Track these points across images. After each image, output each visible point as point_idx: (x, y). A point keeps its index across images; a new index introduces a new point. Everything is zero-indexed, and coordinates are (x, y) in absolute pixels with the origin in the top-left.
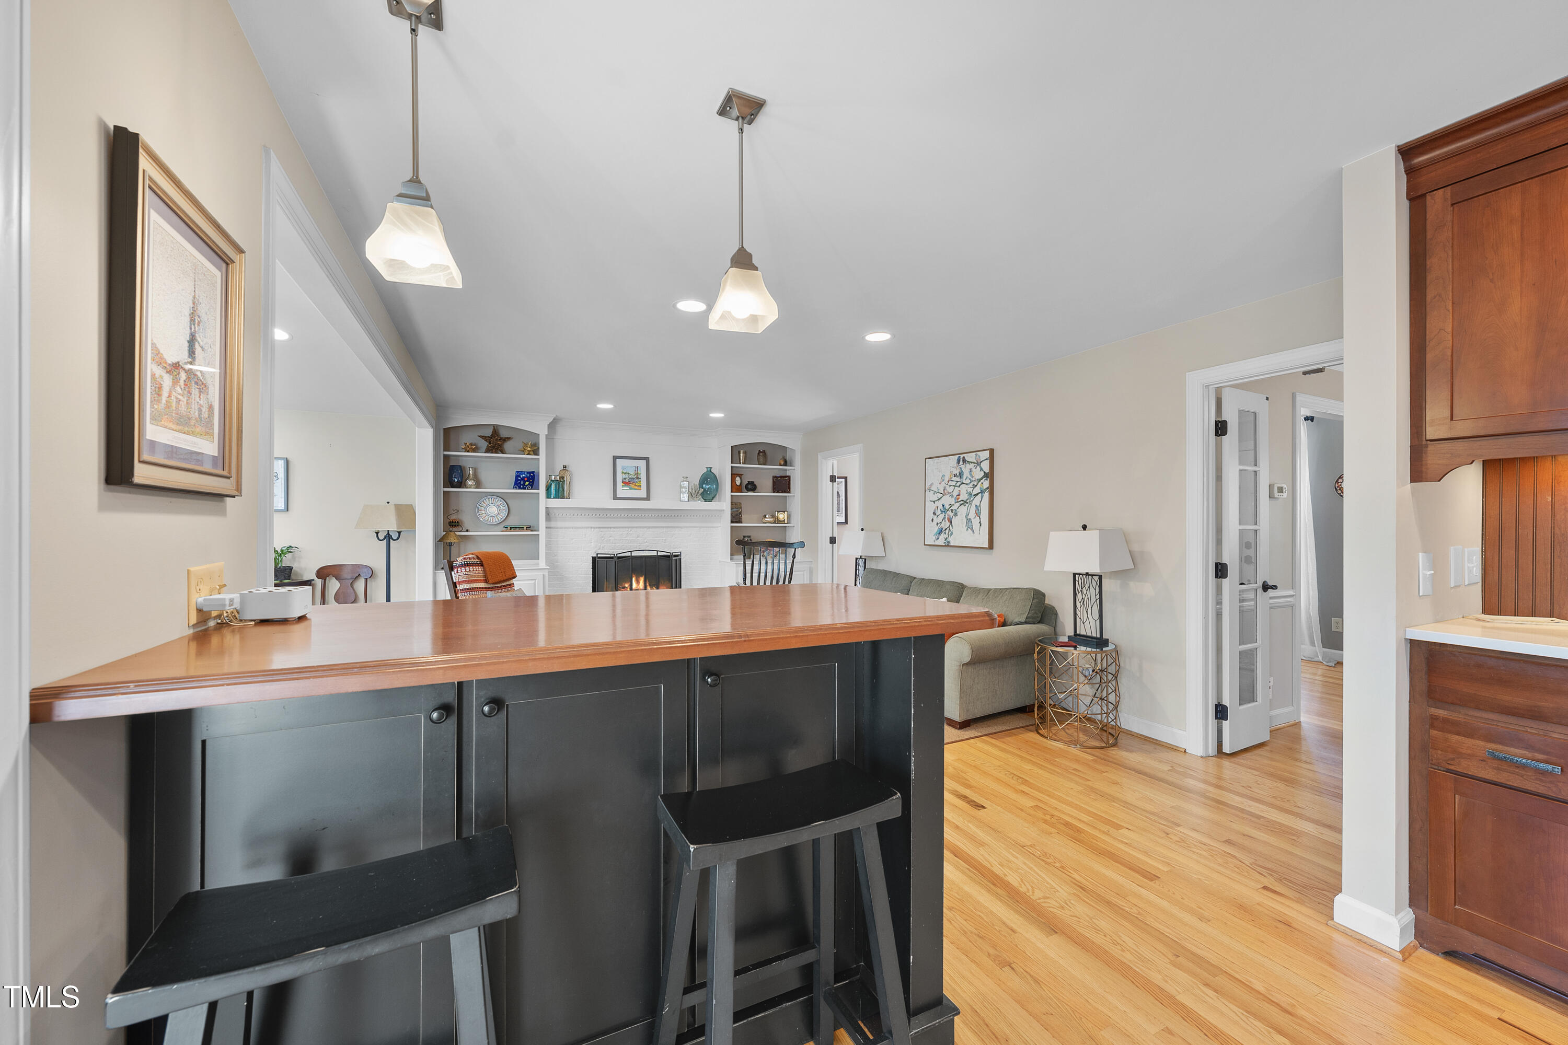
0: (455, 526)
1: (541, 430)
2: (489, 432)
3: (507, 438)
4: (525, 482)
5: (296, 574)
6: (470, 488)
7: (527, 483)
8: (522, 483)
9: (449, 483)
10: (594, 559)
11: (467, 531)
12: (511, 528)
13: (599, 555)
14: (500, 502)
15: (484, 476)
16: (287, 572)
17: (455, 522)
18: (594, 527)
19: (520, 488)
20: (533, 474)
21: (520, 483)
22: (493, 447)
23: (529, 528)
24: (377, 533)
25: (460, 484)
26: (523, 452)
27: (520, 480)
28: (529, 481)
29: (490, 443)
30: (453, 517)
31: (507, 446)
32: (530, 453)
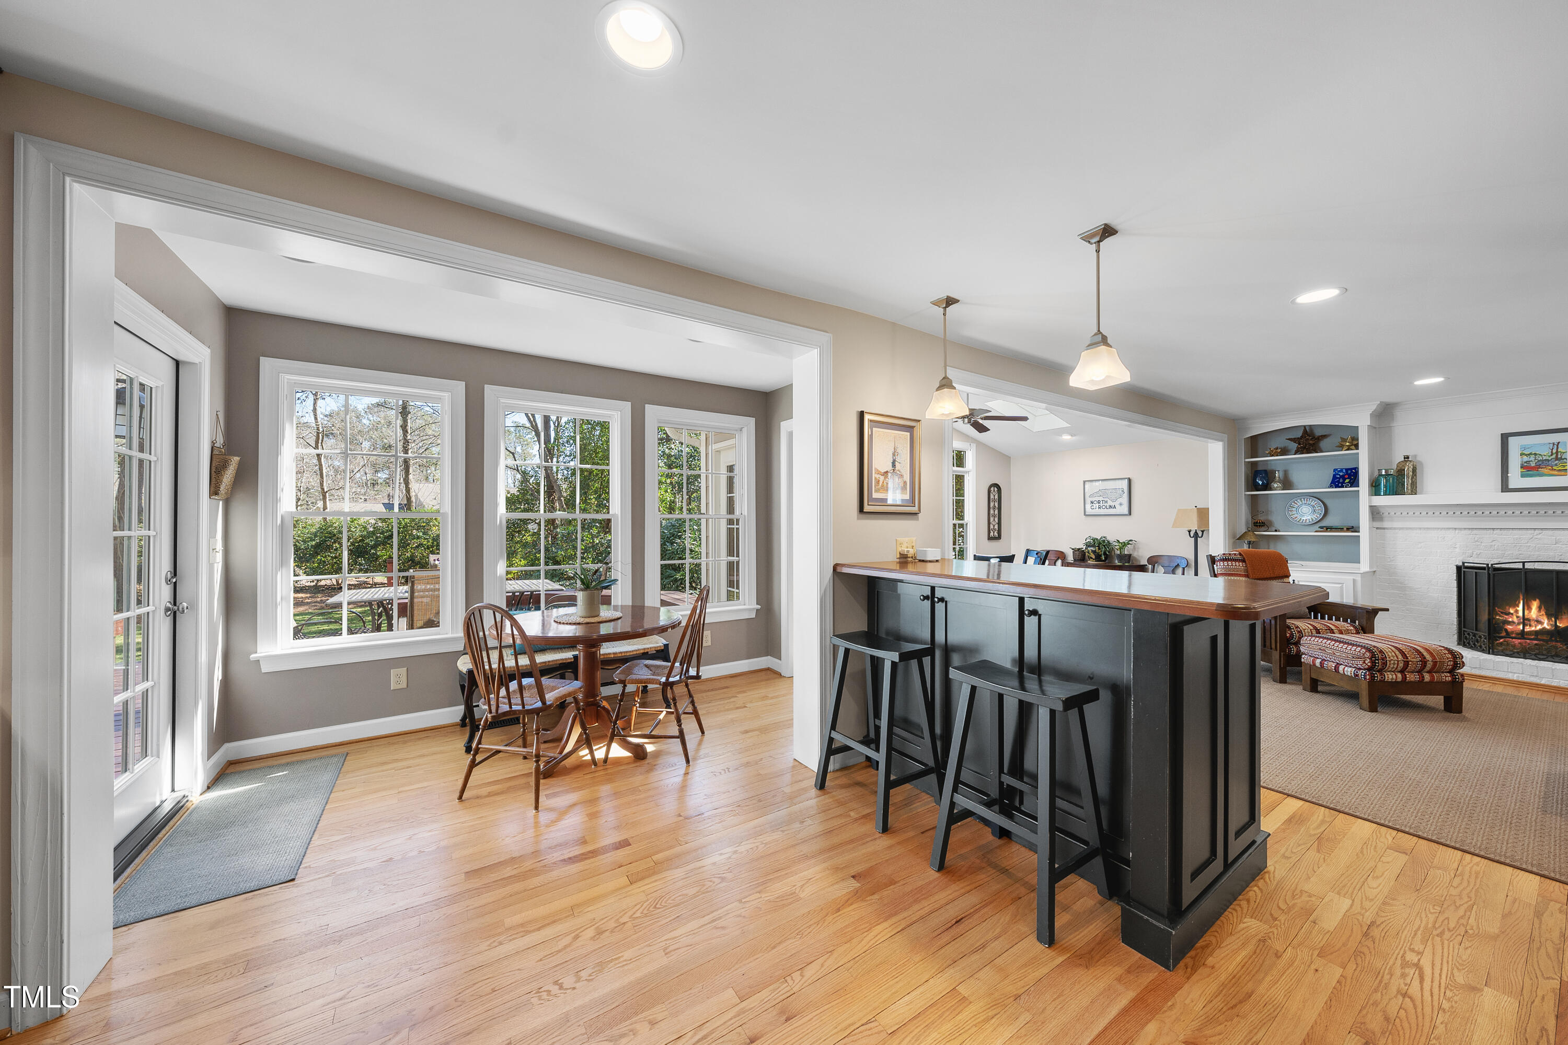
0: (1260, 526)
1: (1361, 420)
2: (1299, 434)
3: (1322, 436)
4: (1345, 479)
5: (1136, 559)
6: (1277, 491)
7: (1347, 481)
8: (1341, 481)
9: (1252, 485)
10: (1459, 569)
11: (1276, 531)
12: (1327, 529)
13: (1466, 564)
14: (1314, 502)
15: (1295, 477)
16: (1127, 558)
17: (1260, 523)
18: (1460, 529)
19: (1337, 486)
20: (1355, 470)
21: (1339, 482)
22: (1304, 448)
23: (1349, 529)
24: (1189, 531)
25: (1266, 487)
26: (1341, 447)
27: (1339, 478)
28: (1351, 479)
29: (1299, 444)
30: (1261, 518)
31: (1323, 444)
32: (1351, 447)
